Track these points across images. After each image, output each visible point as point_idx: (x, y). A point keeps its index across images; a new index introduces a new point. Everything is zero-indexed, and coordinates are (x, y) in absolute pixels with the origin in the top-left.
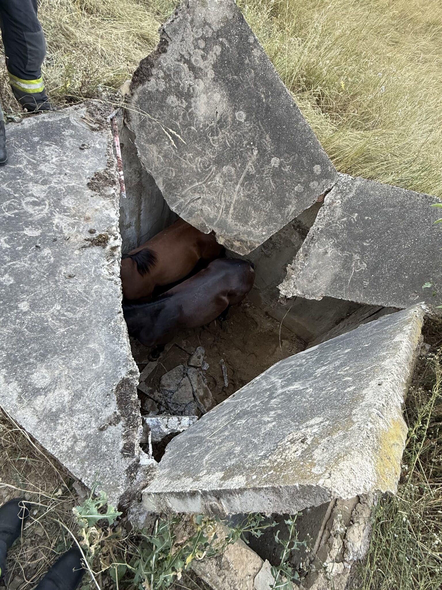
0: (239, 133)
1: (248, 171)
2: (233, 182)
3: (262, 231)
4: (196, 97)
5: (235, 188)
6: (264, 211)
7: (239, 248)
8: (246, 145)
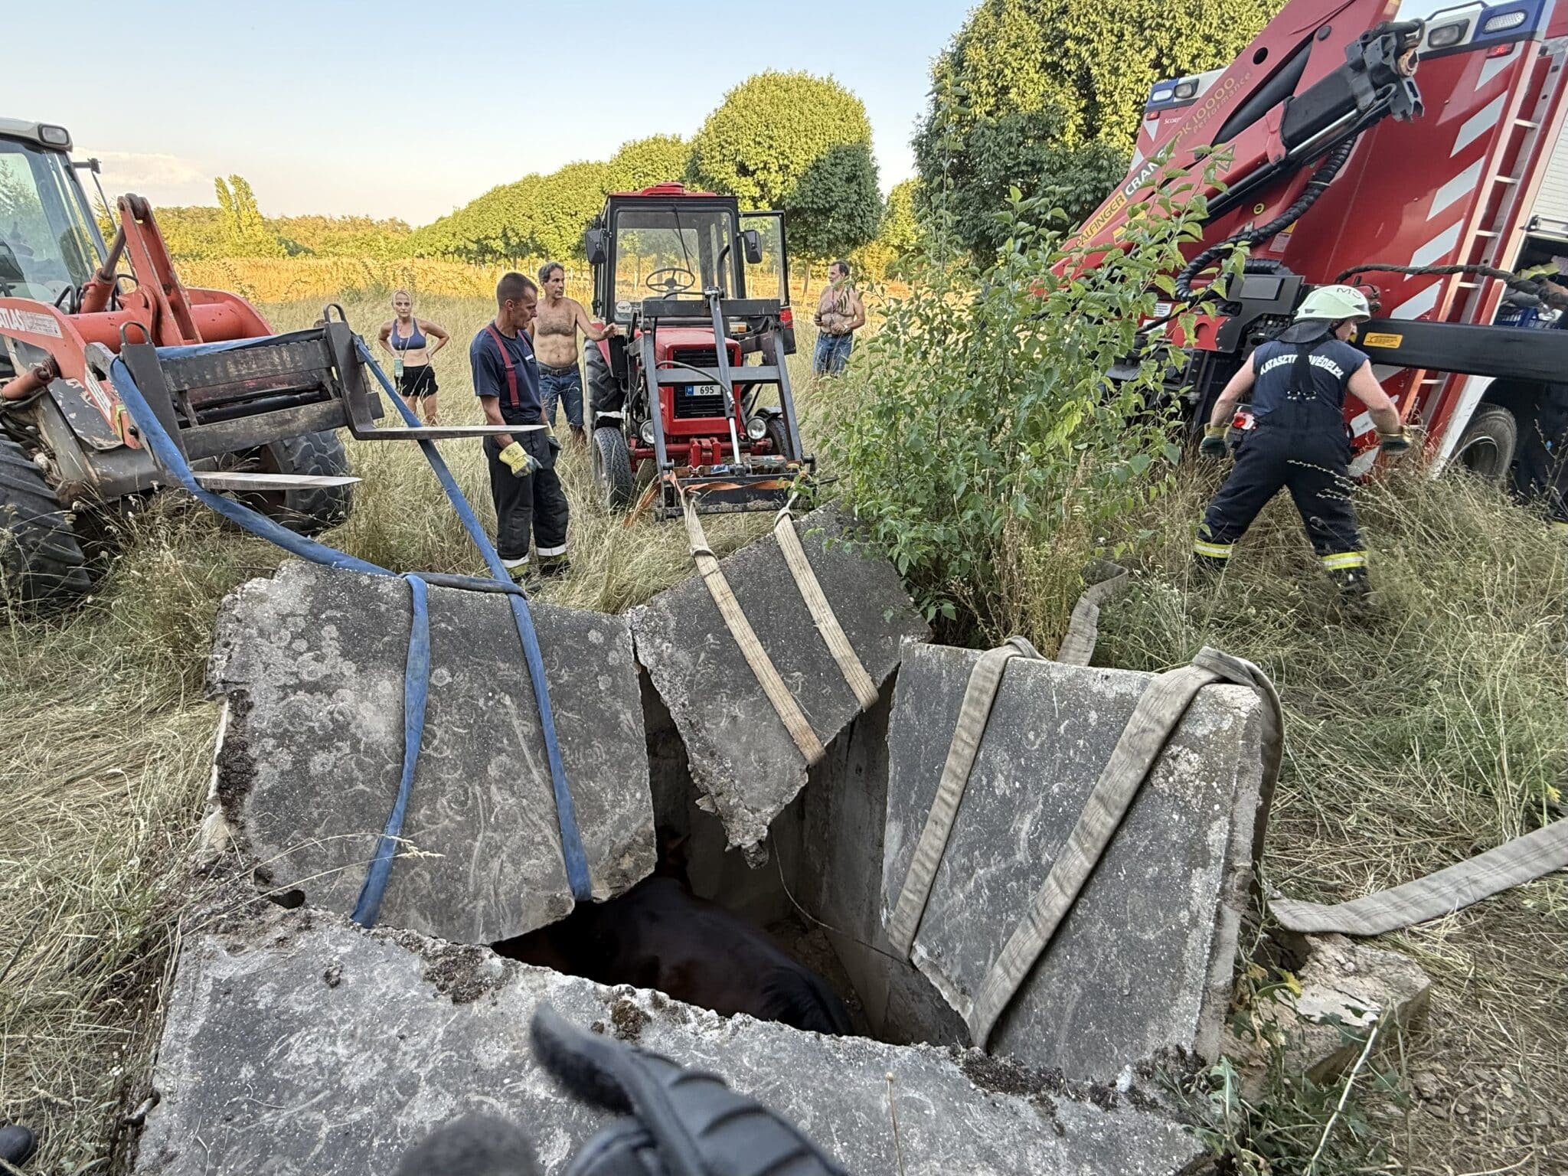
0: (461, 700)
1: (525, 737)
2: (522, 776)
4: (354, 718)
6: (602, 764)
7: (637, 867)
8: (486, 704)
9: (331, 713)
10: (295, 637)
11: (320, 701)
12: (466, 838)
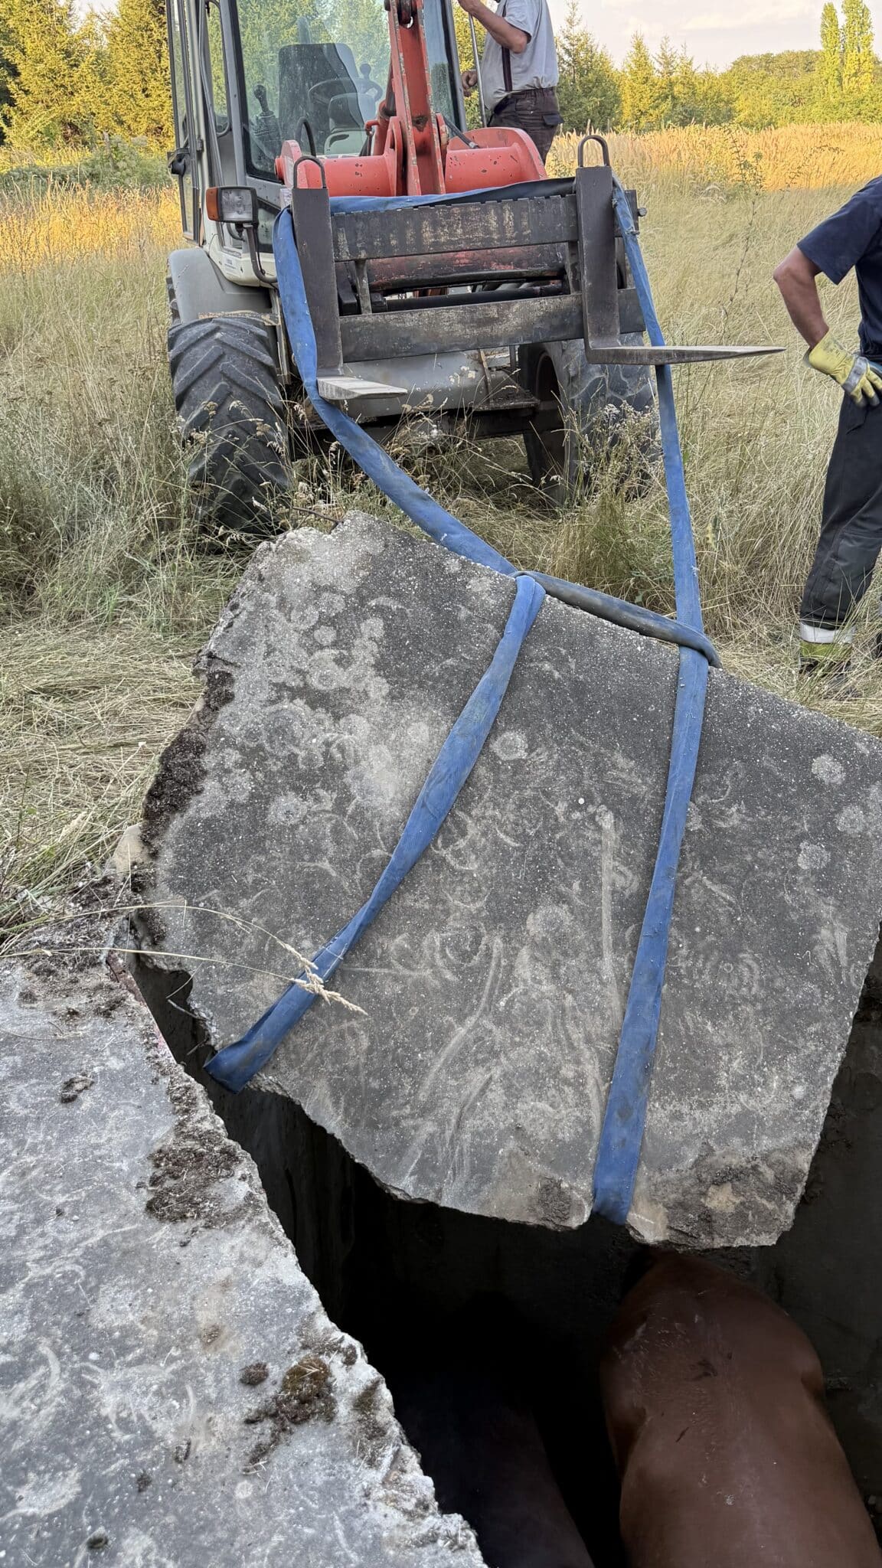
0: (528, 793)
1: (613, 892)
2: (583, 956)
3: (787, 1086)
4: (357, 763)
6: (745, 1000)
8: (567, 814)
9: (328, 744)
10: (324, 621)
11: (320, 722)
12: (448, 1011)
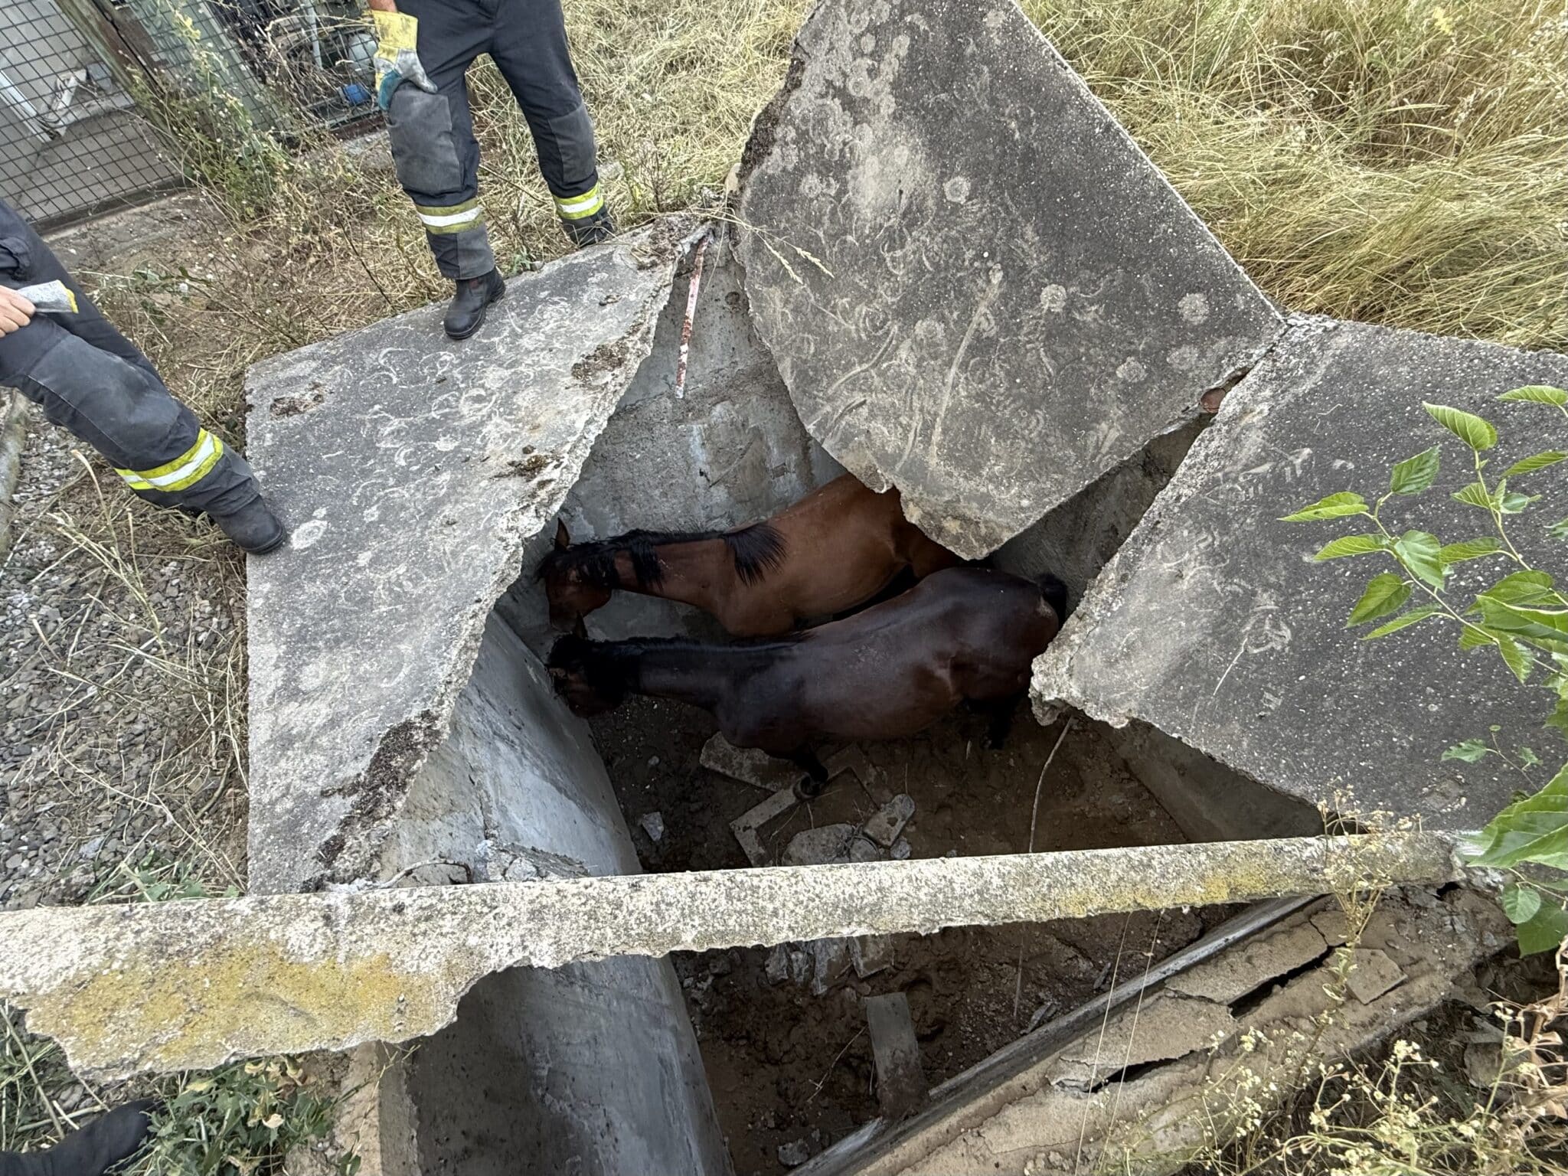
0: (954, 233)
1: (977, 330)
3: (1020, 496)
4: (857, 165)
5: (944, 376)
6: (1023, 437)
7: (957, 539)
8: (972, 261)
9: (845, 144)
10: (871, 29)
11: (844, 124)
12: (856, 355)
